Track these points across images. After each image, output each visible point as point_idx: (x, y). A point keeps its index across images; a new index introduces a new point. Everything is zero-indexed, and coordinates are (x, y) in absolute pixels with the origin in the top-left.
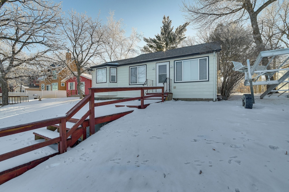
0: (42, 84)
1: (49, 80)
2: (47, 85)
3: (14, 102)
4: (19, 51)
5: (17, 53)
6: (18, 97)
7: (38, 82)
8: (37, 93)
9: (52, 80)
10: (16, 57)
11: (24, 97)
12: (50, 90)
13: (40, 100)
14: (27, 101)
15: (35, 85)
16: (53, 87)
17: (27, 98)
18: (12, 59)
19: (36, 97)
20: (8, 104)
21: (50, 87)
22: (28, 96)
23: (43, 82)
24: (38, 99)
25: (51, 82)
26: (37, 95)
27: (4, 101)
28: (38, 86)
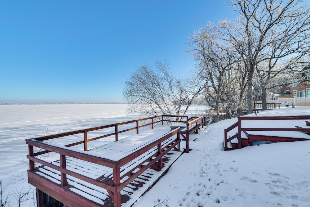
0: (293, 91)
1: (304, 86)
2: (300, 91)
3: (270, 108)
4: (275, 64)
5: (273, 66)
6: (273, 104)
7: (289, 88)
8: (288, 100)
9: (308, 85)
10: (272, 70)
11: (278, 104)
12: (304, 96)
13: (293, 107)
14: (280, 108)
15: (285, 92)
16: (308, 92)
17: (280, 105)
18: (269, 72)
19: (288, 104)
20: (266, 109)
21: (304, 93)
22: (281, 104)
23: (295, 88)
24: (292, 107)
25: (305, 87)
26: (288, 102)
27: (263, 107)
28: (289, 93)
